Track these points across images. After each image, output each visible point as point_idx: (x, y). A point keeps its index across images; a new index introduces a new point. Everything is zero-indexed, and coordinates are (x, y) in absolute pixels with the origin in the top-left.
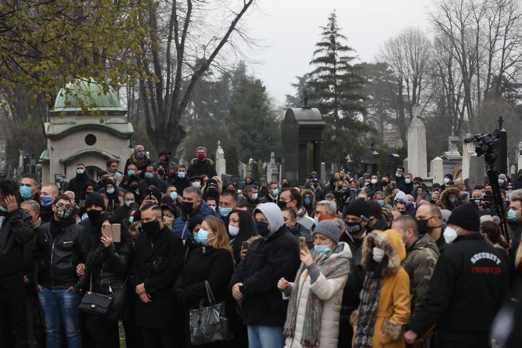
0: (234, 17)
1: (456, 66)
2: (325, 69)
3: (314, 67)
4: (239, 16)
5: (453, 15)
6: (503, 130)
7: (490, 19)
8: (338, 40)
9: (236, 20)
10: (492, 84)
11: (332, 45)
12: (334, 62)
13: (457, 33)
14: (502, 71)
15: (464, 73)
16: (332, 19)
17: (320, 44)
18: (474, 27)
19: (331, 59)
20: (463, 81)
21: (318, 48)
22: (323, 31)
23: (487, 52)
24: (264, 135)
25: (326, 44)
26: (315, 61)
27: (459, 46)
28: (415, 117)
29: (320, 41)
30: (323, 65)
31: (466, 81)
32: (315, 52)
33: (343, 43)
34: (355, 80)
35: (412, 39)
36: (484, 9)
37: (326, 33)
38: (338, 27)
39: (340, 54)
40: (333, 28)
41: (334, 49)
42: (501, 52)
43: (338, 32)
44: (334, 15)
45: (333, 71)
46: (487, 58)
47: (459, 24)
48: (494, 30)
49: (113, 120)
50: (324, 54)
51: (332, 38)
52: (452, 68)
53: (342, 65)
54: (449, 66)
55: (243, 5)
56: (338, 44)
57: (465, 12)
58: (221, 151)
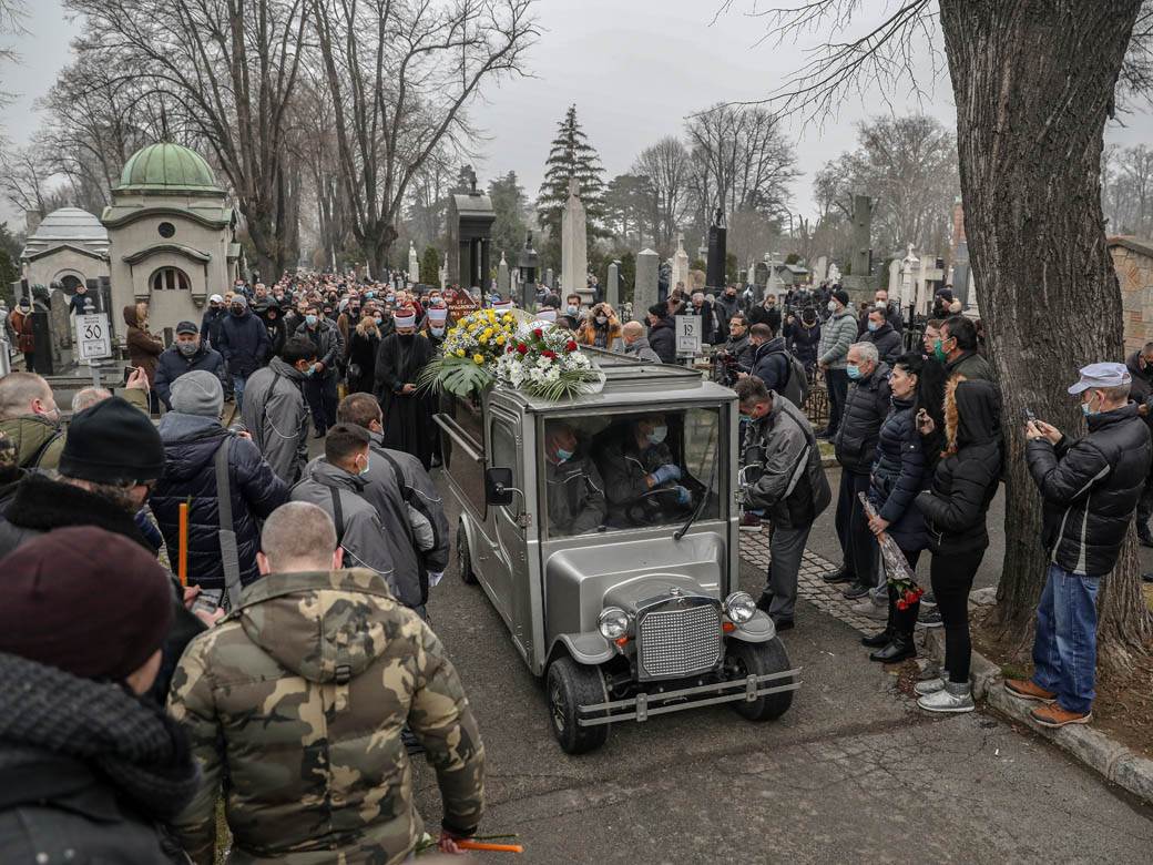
0: (452, 105)
1: (712, 179)
2: (562, 169)
3: (550, 167)
4: (458, 103)
5: (712, 127)
6: (722, 227)
7: (748, 133)
8: (577, 137)
9: (456, 108)
10: (747, 198)
11: (570, 142)
12: (573, 163)
13: (715, 145)
14: (757, 185)
15: (720, 186)
16: (572, 114)
17: (556, 142)
18: (732, 140)
19: (568, 158)
20: (718, 193)
21: (555, 146)
22: (560, 127)
23: (743, 165)
24: (511, 241)
25: (563, 142)
26: (552, 161)
27: (717, 159)
28: (572, 196)
29: (557, 139)
30: (560, 165)
31: (722, 194)
32: (552, 152)
33: (582, 141)
34: (594, 182)
35: (669, 149)
36: (743, 122)
37: (564, 130)
38: (579, 124)
39: (578, 154)
40: (571, 125)
41: (571, 147)
42: (757, 166)
43: (578, 130)
44: (573, 110)
45: (572, 172)
46: (743, 172)
47: (717, 137)
48: (752, 143)
49: (199, 203)
50: (561, 153)
51: (571, 136)
52: (709, 180)
53: (580, 166)
54: (705, 178)
55: (462, 90)
56: (577, 142)
57: (724, 125)
58: (413, 253)
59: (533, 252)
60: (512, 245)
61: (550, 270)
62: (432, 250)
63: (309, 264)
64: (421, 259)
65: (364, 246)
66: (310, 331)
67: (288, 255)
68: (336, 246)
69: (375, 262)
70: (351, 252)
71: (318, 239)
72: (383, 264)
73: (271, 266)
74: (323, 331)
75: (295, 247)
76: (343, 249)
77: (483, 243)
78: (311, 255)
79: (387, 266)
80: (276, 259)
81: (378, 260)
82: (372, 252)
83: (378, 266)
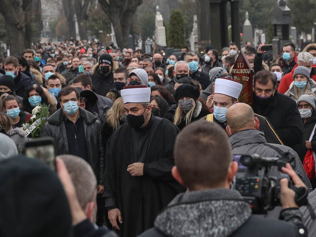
58: (159, 17)
59: (287, 9)
60: (253, 6)
61: (293, 28)
62: (178, 14)
63: (52, 34)
64: (168, 23)
65: (110, 13)
66: (69, 122)
67: (34, 26)
68: (79, 16)
69: (120, 28)
70: (95, 20)
71: (59, 10)
72: (128, 31)
73: (21, 37)
74: (89, 124)
75: (39, 18)
76: (86, 17)
77: (232, 4)
78: (53, 27)
79: (132, 33)
80: (24, 29)
81: (124, 27)
82: (117, 19)
83: (124, 33)
